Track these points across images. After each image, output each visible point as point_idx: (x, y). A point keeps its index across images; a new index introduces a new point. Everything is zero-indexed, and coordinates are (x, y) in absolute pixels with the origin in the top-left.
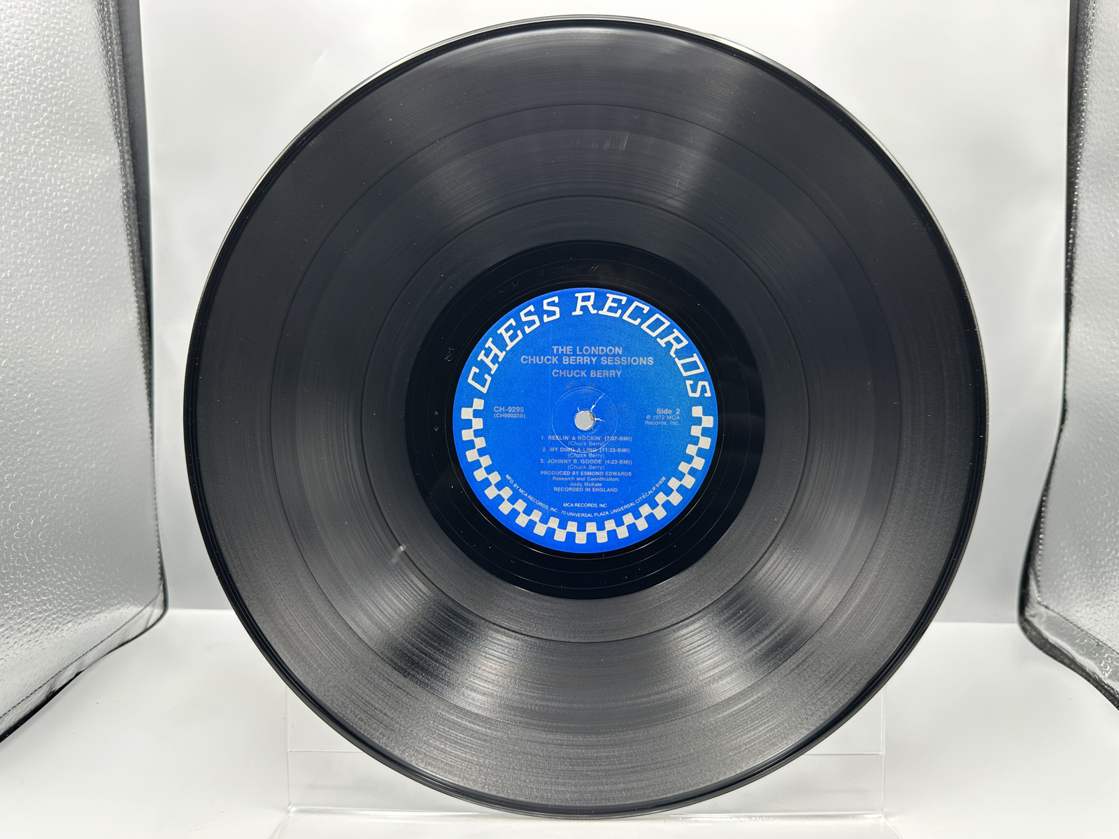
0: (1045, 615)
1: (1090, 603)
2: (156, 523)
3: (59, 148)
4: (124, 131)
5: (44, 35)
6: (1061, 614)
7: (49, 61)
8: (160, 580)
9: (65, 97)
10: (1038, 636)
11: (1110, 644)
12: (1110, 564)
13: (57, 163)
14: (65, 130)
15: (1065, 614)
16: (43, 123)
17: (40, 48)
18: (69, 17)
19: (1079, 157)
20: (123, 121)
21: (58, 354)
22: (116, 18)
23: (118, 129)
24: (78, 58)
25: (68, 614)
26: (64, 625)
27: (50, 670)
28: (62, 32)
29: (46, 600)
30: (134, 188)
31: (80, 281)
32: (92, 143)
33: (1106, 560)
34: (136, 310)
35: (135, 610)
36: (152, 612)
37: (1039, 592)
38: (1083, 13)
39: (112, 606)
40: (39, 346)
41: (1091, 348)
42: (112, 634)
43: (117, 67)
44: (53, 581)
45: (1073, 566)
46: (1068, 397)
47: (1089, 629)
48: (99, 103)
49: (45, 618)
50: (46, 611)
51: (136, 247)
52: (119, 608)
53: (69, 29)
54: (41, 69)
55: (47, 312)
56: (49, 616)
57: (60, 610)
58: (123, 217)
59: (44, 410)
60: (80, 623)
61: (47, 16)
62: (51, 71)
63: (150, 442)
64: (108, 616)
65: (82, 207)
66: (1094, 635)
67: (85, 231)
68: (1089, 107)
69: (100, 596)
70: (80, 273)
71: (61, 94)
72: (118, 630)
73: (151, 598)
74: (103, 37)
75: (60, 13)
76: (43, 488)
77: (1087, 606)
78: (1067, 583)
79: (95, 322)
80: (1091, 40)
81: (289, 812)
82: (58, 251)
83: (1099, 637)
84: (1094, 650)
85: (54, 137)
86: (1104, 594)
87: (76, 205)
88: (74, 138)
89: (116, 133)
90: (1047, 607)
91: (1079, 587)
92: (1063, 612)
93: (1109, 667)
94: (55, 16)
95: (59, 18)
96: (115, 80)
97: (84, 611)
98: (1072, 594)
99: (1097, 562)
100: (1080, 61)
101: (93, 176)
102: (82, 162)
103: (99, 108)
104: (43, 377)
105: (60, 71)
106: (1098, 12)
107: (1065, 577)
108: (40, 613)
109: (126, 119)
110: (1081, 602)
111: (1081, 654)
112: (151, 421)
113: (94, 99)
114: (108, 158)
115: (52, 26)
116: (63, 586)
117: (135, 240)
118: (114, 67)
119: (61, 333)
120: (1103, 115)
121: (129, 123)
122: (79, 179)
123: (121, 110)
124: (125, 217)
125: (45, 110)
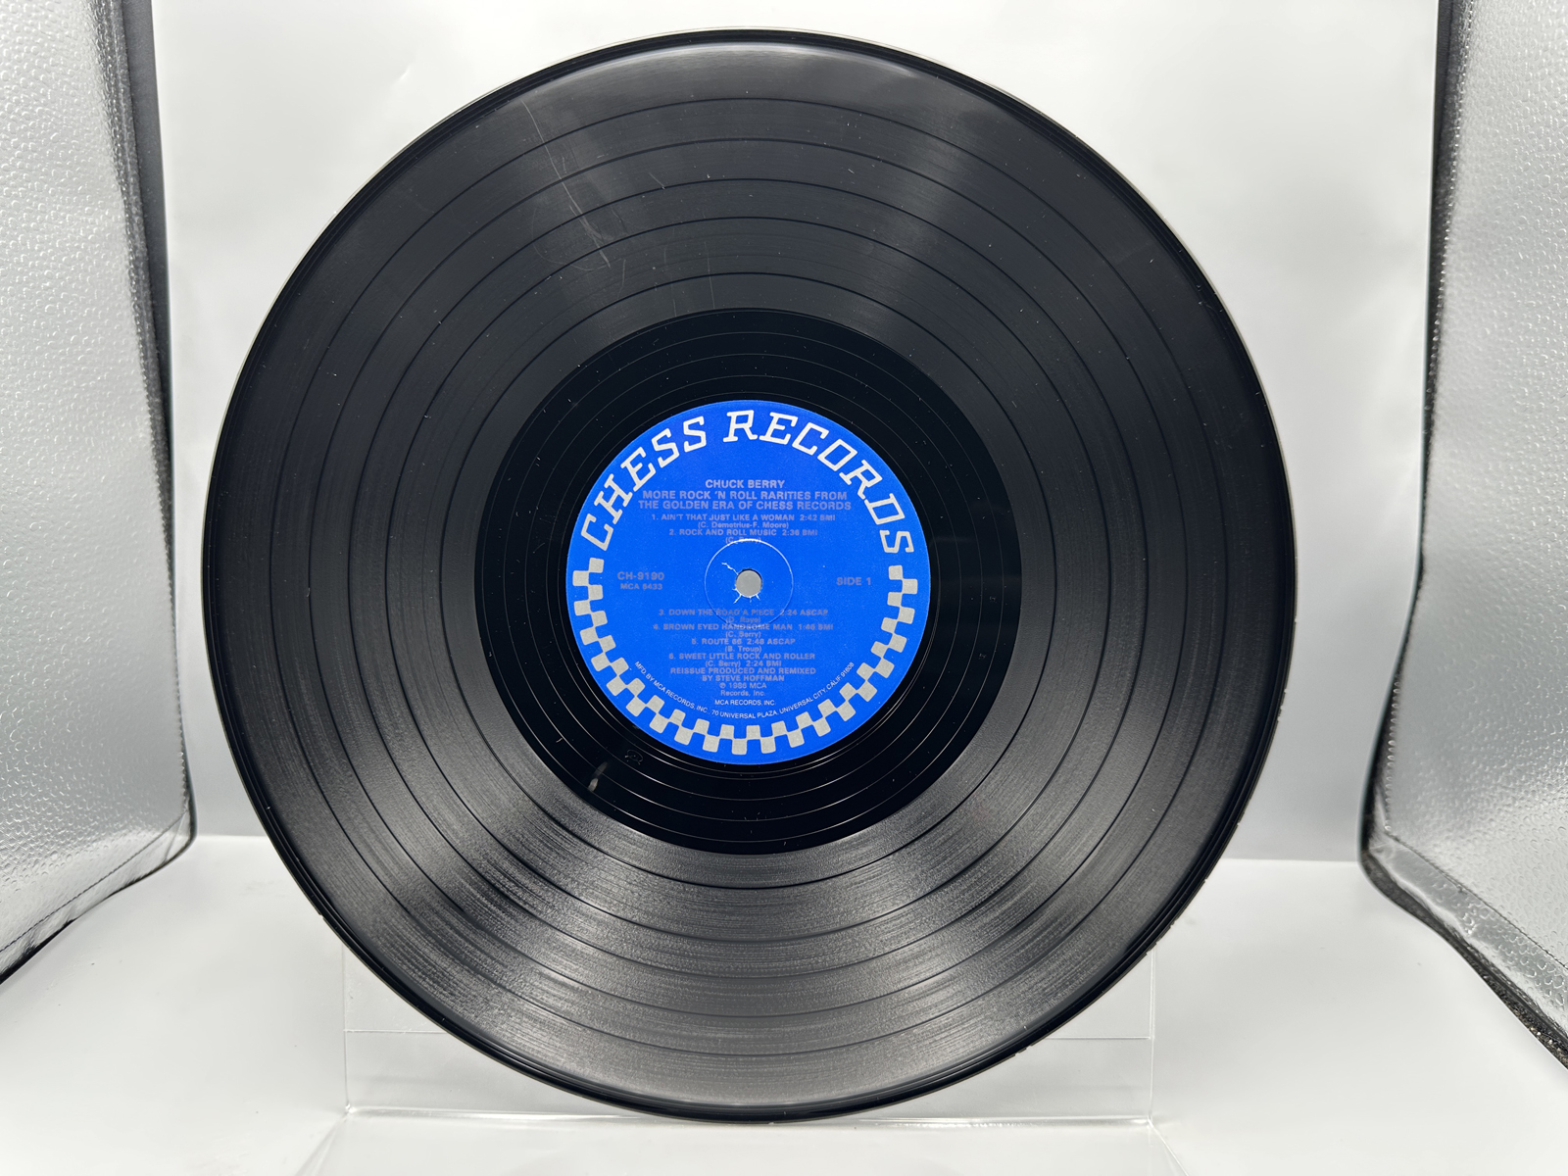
0: (1394, 850)
1: (1451, 834)
2: (179, 717)
3: (37, 199)
4: (130, 174)
5: (15, 42)
6: (1415, 848)
7: (22, 79)
8: (185, 794)
9: (45, 129)
10: (1384, 879)
11: (1475, 891)
12: (1477, 782)
13: (35, 220)
14: (46, 174)
15: (1419, 849)
16: (14, 165)
17: (9, 60)
18: (50, 16)
19: (1448, 222)
20: (129, 160)
21: (36, 486)
22: (119, 16)
23: (122, 172)
24: (64, 74)
25: (52, 843)
26: (46, 857)
27: (26, 918)
28: (41, 37)
29: (20, 824)
30: (145, 254)
31: (69, 384)
32: (83, 193)
33: (1471, 776)
34: (148, 423)
35: (147, 836)
36: (174, 839)
37: (1388, 818)
38: (1456, 22)
39: (115, 831)
40: (10, 475)
41: (1457, 486)
42: (115, 870)
43: (120, 84)
44: (30, 797)
45: (1431, 783)
46: (1427, 553)
47: (1450, 870)
48: (94, 136)
49: (19, 848)
50: (20, 838)
51: (148, 335)
52: (125, 835)
53: (50, 33)
54: (10, 89)
55: (21, 427)
56: (24, 845)
57: (41, 837)
58: (129, 294)
59: (16, 562)
60: (69, 855)
61: (18, 16)
62: (24, 93)
63: (170, 605)
64: (109, 844)
65: (71, 281)
66: (1456, 878)
67: (75, 315)
68: (1461, 153)
69: (98, 818)
70: (68, 374)
71: (40, 124)
72: (124, 863)
73: (171, 821)
74: (99, 44)
75: (37, 11)
76: (16, 670)
77: (1448, 838)
78: (1423, 807)
79: (89, 441)
80: (1466, 60)
81: (346, 1113)
82: (36, 342)
83: (1462, 880)
84: (1455, 898)
85: (30, 184)
86: (1469, 822)
87: (61, 278)
88: (58, 185)
89: (118, 177)
90: (1397, 839)
91: (1437, 813)
92: (1418, 846)
93: (1473, 922)
94: (30, 16)
95: (36, 18)
96: (118, 103)
97: (74, 839)
98: (1428, 822)
99: (1461, 779)
100: (1452, 89)
101: (86, 237)
102: (71, 219)
103: (94, 143)
104: (16, 517)
105: (38, 92)
106: (1475, 22)
107: (1419, 799)
108: (12, 841)
109: (133, 157)
110: (1441, 833)
111: (1438, 904)
112: (172, 576)
113: (87, 131)
114: (107, 213)
115: (25, 28)
116: (44, 804)
117: (147, 326)
118: (116, 85)
119: (40, 456)
120: (1480, 165)
121: (138, 163)
122: (66, 242)
123: (126, 144)
124: (133, 294)
125: (16, 147)
